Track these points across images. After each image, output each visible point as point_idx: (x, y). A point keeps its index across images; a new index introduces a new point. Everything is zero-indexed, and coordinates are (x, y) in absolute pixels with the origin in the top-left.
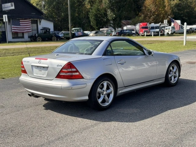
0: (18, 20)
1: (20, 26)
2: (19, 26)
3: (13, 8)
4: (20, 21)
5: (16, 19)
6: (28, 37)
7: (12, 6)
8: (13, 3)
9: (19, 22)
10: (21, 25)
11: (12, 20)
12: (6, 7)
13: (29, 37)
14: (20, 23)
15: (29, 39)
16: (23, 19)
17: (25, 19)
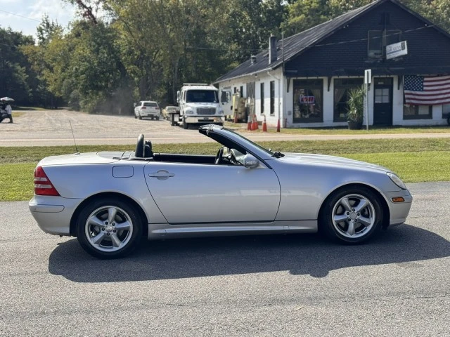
0: (421, 77)
1: (423, 90)
2: (420, 90)
3: (405, 52)
4: (425, 79)
5: (414, 76)
6: (441, 115)
7: (403, 48)
8: (405, 42)
9: (423, 82)
10: (425, 88)
11: (405, 78)
12: (393, 51)
13: (444, 116)
14: (425, 84)
15: (445, 121)
16: (432, 75)
17: (438, 76)
